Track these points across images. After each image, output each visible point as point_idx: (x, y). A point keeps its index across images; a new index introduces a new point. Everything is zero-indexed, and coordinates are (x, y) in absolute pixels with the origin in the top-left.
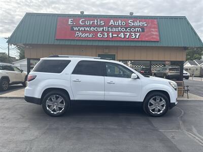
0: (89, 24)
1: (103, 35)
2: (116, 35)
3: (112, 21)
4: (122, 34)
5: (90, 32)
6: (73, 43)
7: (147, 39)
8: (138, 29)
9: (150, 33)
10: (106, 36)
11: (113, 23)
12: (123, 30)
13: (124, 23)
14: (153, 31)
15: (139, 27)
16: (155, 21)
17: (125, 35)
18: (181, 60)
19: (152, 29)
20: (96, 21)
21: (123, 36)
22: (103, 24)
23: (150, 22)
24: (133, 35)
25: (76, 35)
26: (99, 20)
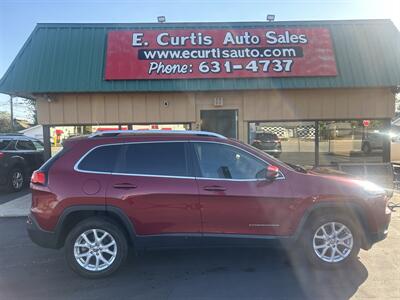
0: (177, 43)
1: (212, 67)
2: (240, 67)
4: (254, 63)
5: (180, 61)
6: (144, 87)
7: (309, 71)
8: (289, 51)
9: (315, 59)
10: (218, 69)
11: (232, 40)
12: (255, 53)
13: (255, 40)
14: (322, 54)
15: (289, 45)
16: (326, 31)
17: (260, 66)
19: (320, 50)
20: (193, 37)
21: (255, 69)
22: (210, 42)
23: (313, 34)
24: (279, 65)
25: (151, 69)
26: (200, 34)
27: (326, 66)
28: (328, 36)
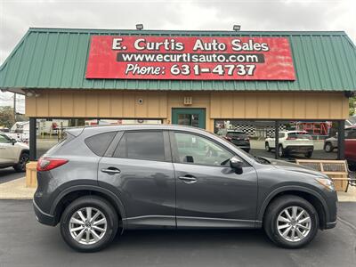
0: (152, 48)
1: (182, 69)
2: (207, 70)
4: (220, 67)
5: (155, 64)
6: (120, 86)
7: (269, 76)
9: (275, 65)
10: (188, 72)
11: (201, 46)
12: (221, 58)
13: (222, 47)
14: (281, 61)
15: (252, 52)
16: (285, 40)
17: (225, 70)
19: (280, 57)
20: (166, 43)
21: (221, 72)
22: (182, 48)
23: (274, 43)
24: (242, 69)
25: (128, 69)
26: (173, 41)
27: (284, 71)
28: (288, 45)
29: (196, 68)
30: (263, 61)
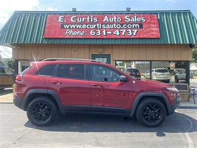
0: (80, 21)
1: (96, 32)
2: (111, 33)
3: (106, 17)
4: (118, 31)
5: (81, 30)
6: (62, 42)
7: (145, 36)
9: (149, 29)
10: (100, 34)
11: (107, 20)
12: (119, 26)
13: (119, 20)
14: (152, 27)
15: (136, 23)
16: (155, 15)
17: (120, 33)
18: (187, 60)
19: (152, 25)
21: (118, 34)
22: (97, 21)
23: (149, 17)
24: (130, 32)
25: (67, 33)
26: (92, 17)
27: (154, 33)
29: (104, 32)
30: (142, 28)
